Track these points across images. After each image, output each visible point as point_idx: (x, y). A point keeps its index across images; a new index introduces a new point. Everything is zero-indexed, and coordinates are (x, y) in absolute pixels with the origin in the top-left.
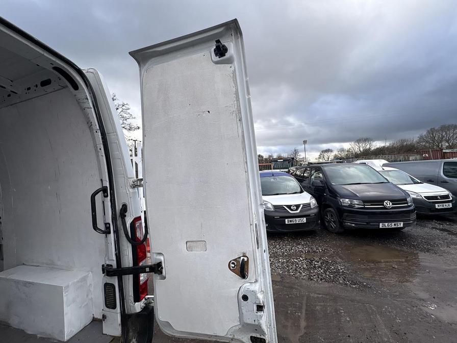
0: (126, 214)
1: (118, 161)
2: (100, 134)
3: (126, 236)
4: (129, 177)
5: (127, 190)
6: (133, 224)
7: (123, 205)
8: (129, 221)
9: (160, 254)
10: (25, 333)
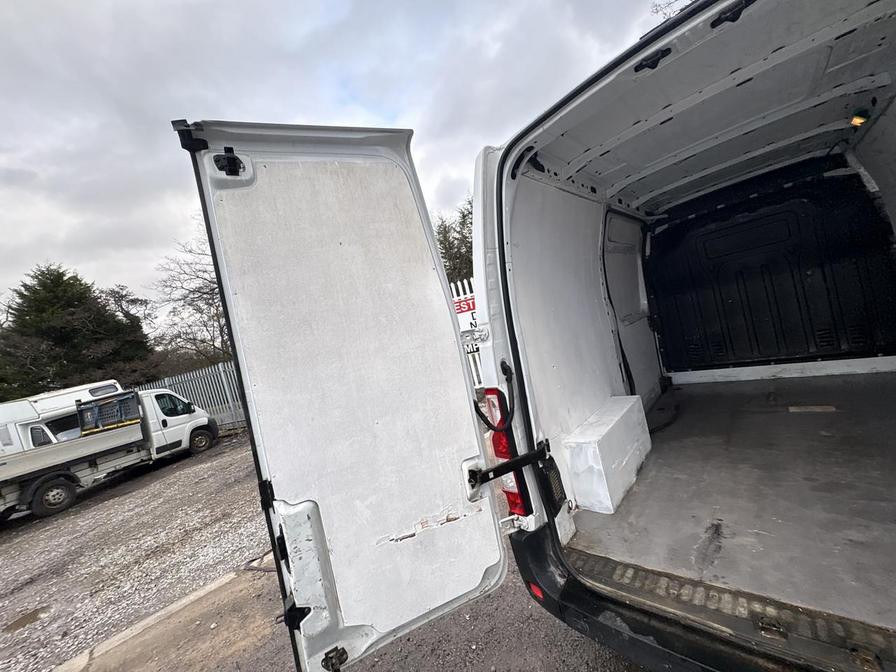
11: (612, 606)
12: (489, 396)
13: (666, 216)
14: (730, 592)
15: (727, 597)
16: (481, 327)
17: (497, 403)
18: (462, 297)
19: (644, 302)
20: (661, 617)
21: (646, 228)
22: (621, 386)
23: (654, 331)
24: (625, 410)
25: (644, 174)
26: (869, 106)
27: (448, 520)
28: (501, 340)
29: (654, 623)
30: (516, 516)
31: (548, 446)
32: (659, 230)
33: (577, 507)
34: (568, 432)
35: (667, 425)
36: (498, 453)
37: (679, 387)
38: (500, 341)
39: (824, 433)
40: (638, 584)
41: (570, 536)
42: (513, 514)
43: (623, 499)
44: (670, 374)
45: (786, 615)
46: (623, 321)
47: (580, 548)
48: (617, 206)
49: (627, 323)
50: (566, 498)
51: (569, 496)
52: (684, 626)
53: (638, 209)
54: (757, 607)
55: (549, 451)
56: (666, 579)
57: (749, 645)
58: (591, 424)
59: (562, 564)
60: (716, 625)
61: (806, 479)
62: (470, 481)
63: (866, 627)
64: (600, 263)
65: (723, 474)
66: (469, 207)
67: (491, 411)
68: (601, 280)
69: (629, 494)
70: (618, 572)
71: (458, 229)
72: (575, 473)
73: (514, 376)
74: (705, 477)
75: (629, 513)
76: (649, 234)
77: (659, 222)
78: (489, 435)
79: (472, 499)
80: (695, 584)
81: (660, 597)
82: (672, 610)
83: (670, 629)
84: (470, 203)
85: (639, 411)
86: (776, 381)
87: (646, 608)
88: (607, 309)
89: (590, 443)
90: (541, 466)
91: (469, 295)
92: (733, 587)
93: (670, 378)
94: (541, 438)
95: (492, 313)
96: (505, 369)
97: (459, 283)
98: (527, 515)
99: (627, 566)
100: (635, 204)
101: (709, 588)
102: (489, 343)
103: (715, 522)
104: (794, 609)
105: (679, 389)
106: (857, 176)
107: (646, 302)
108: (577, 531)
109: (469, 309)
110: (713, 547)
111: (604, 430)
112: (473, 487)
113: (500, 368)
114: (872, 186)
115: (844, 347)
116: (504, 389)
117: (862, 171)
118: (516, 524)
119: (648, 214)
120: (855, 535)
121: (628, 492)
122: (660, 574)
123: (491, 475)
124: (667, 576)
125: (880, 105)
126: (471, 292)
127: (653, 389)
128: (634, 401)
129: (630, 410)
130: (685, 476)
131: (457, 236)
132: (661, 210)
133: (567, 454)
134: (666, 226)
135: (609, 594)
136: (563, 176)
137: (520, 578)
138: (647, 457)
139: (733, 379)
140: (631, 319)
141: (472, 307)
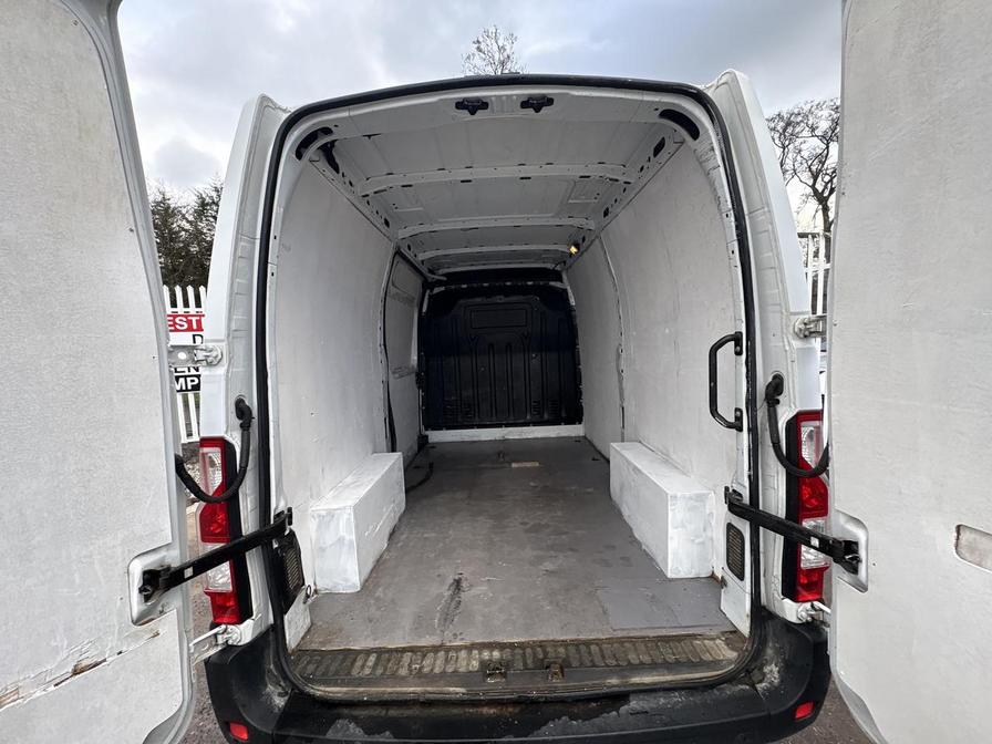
0: (780, 398)
1: (769, 275)
2: (733, 219)
3: (774, 446)
4: (792, 310)
5: (786, 343)
6: (794, 425)
7: (775, 377)
8: (785, 414)
9: (857, 522)
10: (632, 533)
11: (346, 711)
12: (206, 450)
13: (445, 279)
14: (466, 647)
15: (463, 654)
16: (210, 345)
17: (218, 461)
18: (180, 309)
19: (414, 357)
20: (401, 701)
21: (427, 285)
22: (383, 442)
23: (419, 388)
24: (387, 468)
25: (436, 227)
26: (581, 241)
27: (76, 672)
28: (241, 369)
29: (393, 712)
30: (223, 627)
31: (290, 517)
32: (436, 290)
33: (316, 591)
34: (319, 496)
35: (420, 484)
36: (207, 536)
37: (434, 446)
38: (239, 369)
39: (532, 484)
40: (379, 671)
41: (302, 635)
42: (218, 625)
43: (372, 571)
44: (428, 433)
45: (507, 653)
46: (394, 373)
47: (314, 646)
48: (405, 251)
49: (397, 375)
50: (304, 584)
51: (308, 581)
52: (422, 703)
53: (423, 262)
54: (486, 655)
55: (290, 523)
56: (410, 654)
57: (478, 698)
58: (348, 486)
59: (286, 678)
60: (451, 689)
61: (522, 524)
62: (141, 590)
63: (555, 643)
64: (381, 305)
65: (465, 528)
66: (214, 194)
67: (205, 473)
68: (380, 324)
69: (379, 563)
70: (359, 663)
71: (191, 218)
72: (321, 548)
73: (255, 422)
74: (451, 532)
75: (377, 585)
76: (428, 292)
77: (439, 283)
78: (195, 508)
79: (141, 620)
80: (436, 649)
81: (403, 678)
82: (411, 689)
83: (407, 712)
84: (217, 190)
85: (399, 470)
86: (504, 441)
87: (386, 697)
88: (381, 357)
89: (345, 508)
90: (275, 546)
91: (192, 309)
92: (468, 642)
93: (427, 437)
94: (282, 507)
95: (233, 327)
96: (242, 410)
97: (178, 290)
98: (241, 621)
99: (368, 652)
100: (421, 257)
101: (448, 650)
102: (221, 371)
103: (457, 577)
104: (511, 646)
105: (433, 447)
106: (565, 291)
107: (416, 358)
108: (312, 624)
109: (190, 329)
110: (453, 604)
111: (363, 492)
112: (147, 598)
113: (233, 408)
114: (572, 302)
115: (546, 416)
116: (235, 439)
117: (569, 288)
118: (221, 640)
119: (431, 271)
120: (549, 566)
121: (378, 561)
122: (404, 650)
123: (189, 572)
124: (412, 650)
125: (587, 243)
126: (198, 304)
127: (411, 447)
128: (395, 460)
129: (391, 469)
130: (433, 535)
131: (187, 226)
132: (441, 272)
133: (313, 525)
134: (443, 289)
135: (346, 697)
136: (359, 191)
137: (213, 716)
138: (400, 520)
139: (475, 439)
140: (400, 371)
141: (195, 326)
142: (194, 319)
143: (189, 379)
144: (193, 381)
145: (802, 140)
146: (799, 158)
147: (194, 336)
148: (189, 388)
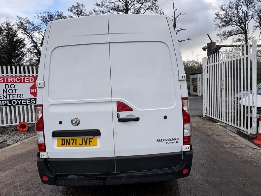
109: (4, 82)
141: (6, 81)
142: (6, 78)
143: (3, 101)
144: (4, 102)
145: (255, 3)
146: (254, 10)
147: (5, 85)
148: (3, 105)
